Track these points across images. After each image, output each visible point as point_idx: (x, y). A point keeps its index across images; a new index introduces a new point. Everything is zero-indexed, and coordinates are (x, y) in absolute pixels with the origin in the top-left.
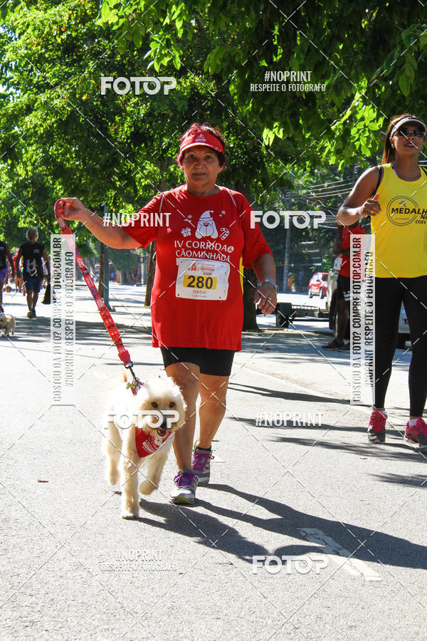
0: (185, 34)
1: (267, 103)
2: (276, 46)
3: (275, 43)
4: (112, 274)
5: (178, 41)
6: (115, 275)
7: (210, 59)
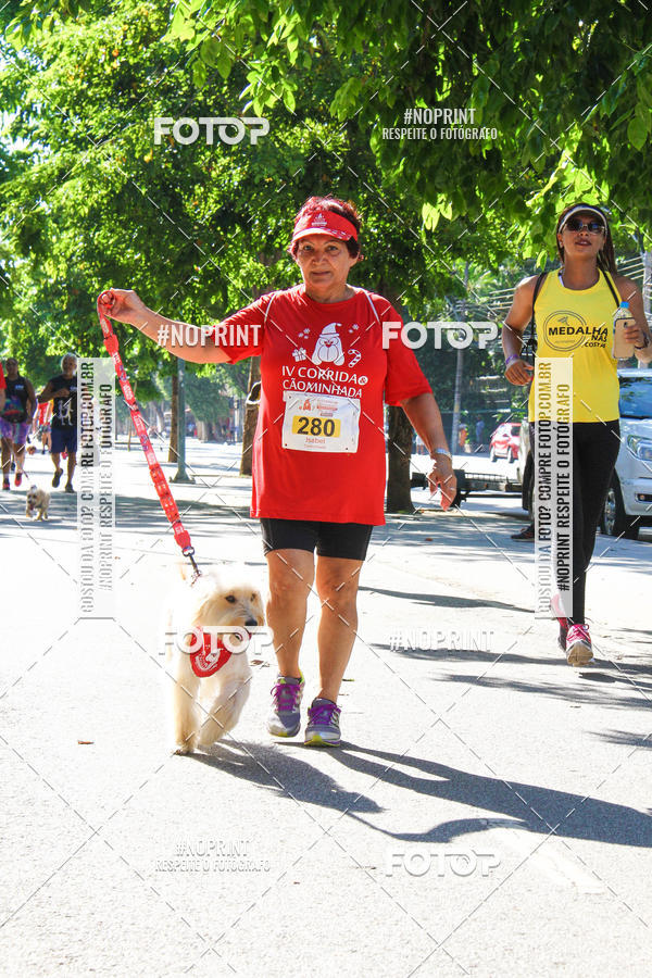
0: (301, 58)
1: (427, 164)
2: (440, 78)
3: (439, 73)
4: (191, 428)
5: (290, 70)
6: (195, 429)
7: (339, 97)
